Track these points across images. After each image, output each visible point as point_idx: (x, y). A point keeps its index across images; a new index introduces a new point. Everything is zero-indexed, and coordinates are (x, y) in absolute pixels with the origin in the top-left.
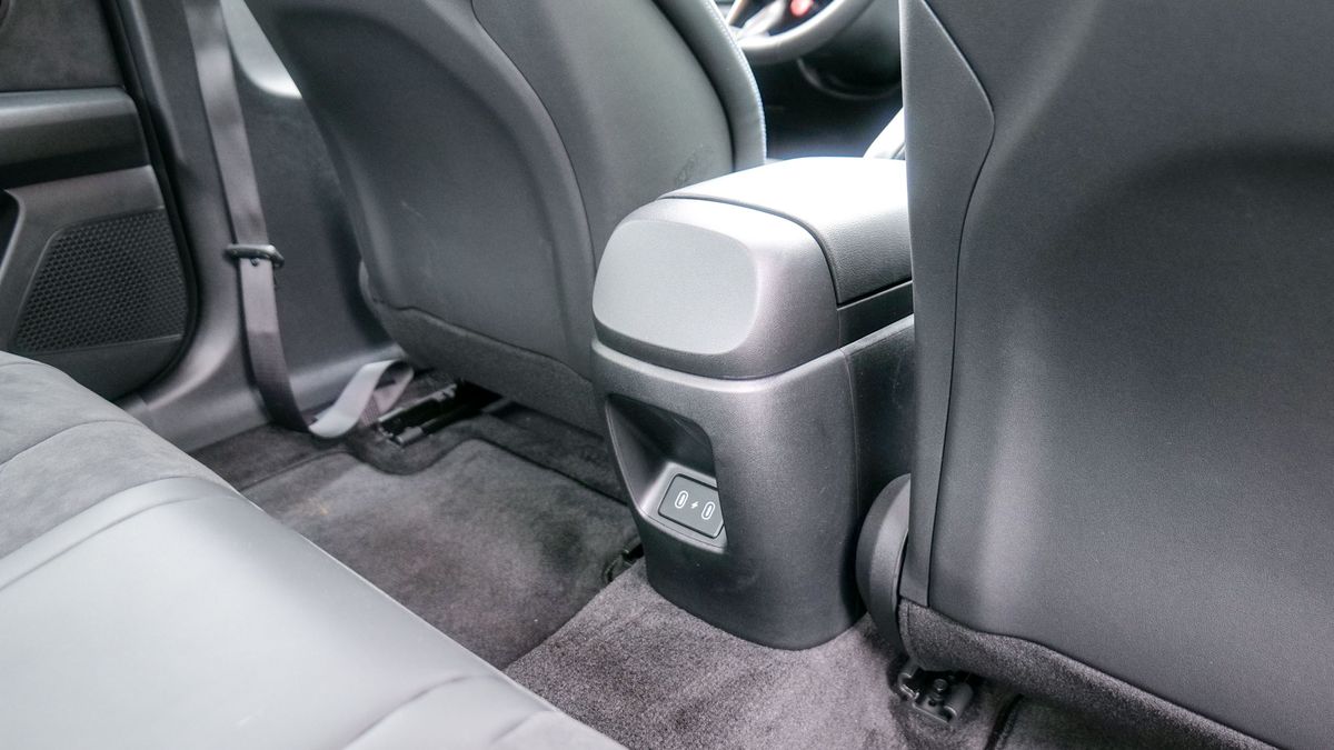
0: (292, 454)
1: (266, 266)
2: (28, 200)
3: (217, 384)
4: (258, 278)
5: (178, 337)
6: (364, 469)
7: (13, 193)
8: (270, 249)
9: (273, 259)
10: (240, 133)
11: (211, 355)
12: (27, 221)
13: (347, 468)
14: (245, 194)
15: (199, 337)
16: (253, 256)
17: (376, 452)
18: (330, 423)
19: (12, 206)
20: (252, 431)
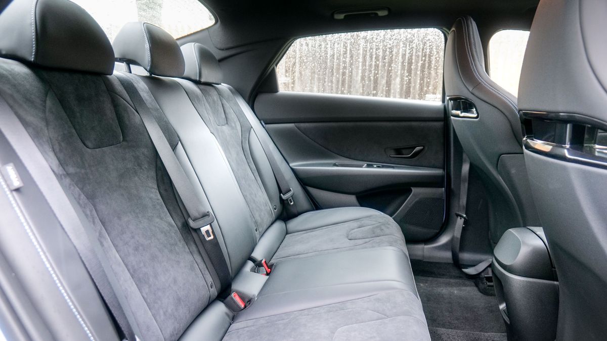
0: (458, 275)
1: (463, 219)
2: (414, 190)
3: (444, 247)
4: (460, 222)
5: (438, 231)
6: (475, 288)
7: (412, 188)
8: (465, 216)
9: (464, 218)
10: (466, 185)
11: (444, 239)
12: (413, 195)
13: (471, 286)
14: (463, 201)
15: (444, 233)
16: (461, 216)
17: (481, 285)
18: (471, 271)
19: (411, 191)
20: (449, 264)
